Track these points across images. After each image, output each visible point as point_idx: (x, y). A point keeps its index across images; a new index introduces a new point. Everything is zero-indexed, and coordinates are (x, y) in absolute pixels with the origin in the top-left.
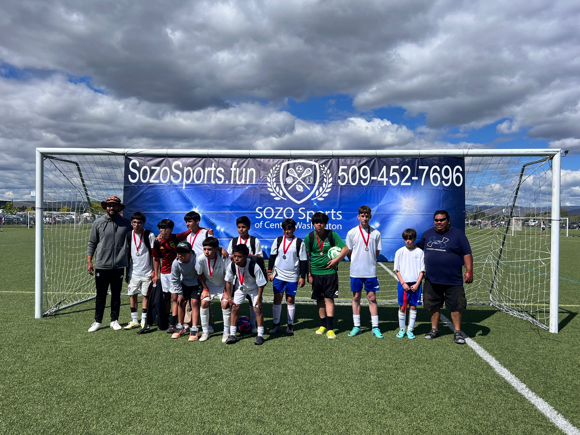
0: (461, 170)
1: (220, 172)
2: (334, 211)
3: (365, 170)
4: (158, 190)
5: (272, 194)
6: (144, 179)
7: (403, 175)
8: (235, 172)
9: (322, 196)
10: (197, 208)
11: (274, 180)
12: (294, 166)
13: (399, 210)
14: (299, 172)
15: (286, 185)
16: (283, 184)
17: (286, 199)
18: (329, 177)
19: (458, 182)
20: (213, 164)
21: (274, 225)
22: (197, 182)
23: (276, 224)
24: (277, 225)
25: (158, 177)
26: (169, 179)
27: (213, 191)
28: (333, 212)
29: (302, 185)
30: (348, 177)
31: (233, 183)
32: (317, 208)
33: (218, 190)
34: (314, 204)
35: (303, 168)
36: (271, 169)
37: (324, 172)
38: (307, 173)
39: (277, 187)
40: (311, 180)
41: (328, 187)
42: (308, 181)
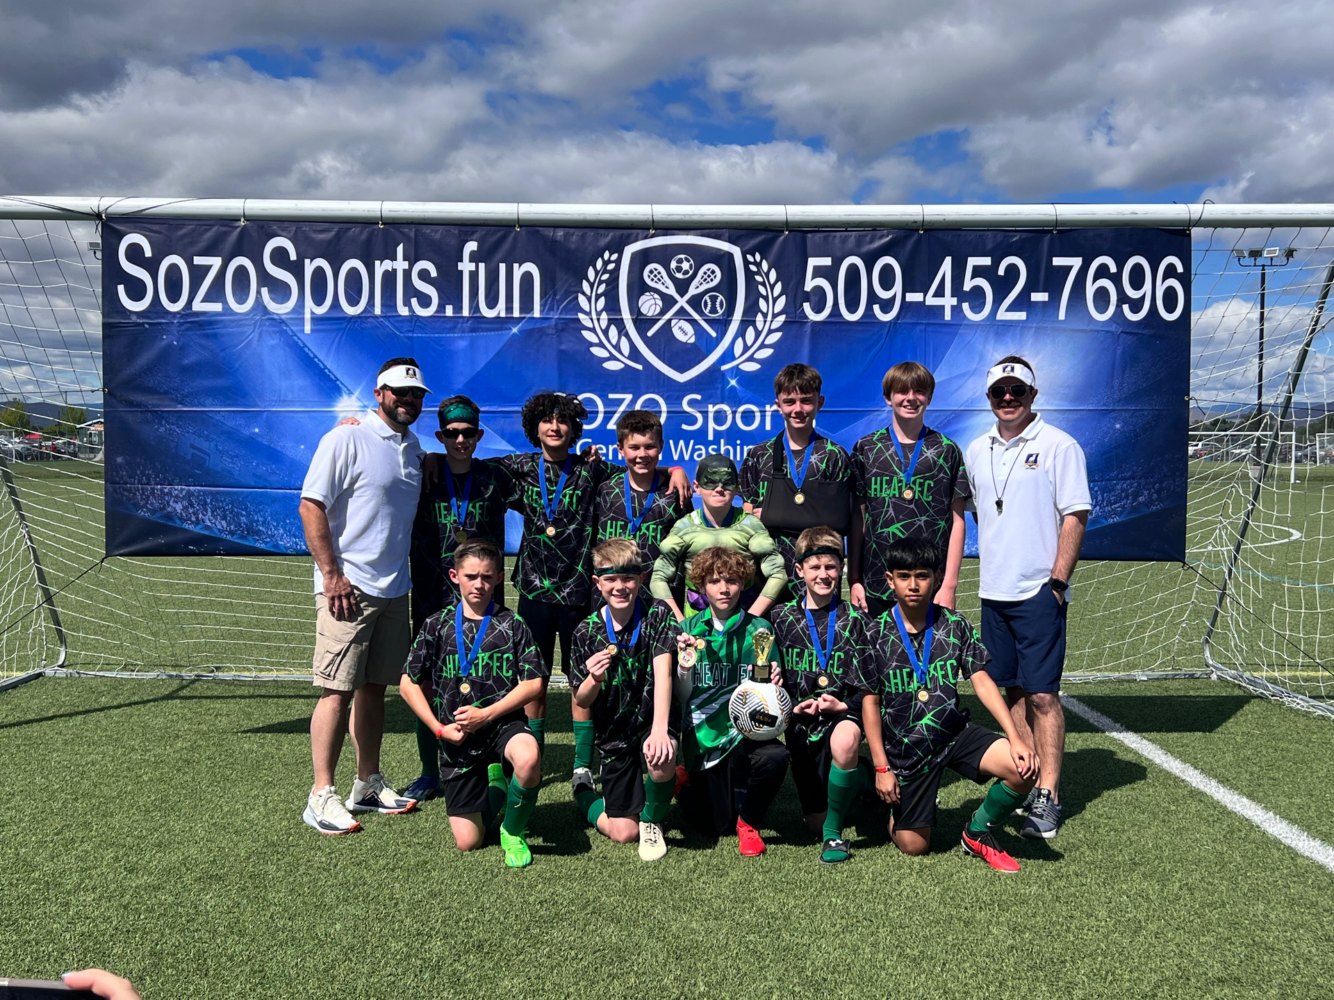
0: (1180, 269)
1: (424, 275)
3: (887, 270)
4: (222, 335)
5: (596, 351)
6: (174, 298)
7: (1002, 286)
8: (474, 276)
9: (755, 356)
10: (354, 397)
11: (602, 301)
12: (663, 256)
14: (680, 276)
16: (629, 317)
17: (640, 367)
18: (776, 292)
19: (1170, 308)
20: (400, 249)
22: (351, 311)
25: (216, 293)
26: (257, 297)
27: (406, 340)
30: (836, 295)
31: (468, 315)
32: (740, 394)
33: (420, 335)
34: (729, 383)
35: (692, 262)
36: (591, 267)
37: (759, 278)
38: (704, 281)
39: (612, 326)
40: (718, 303)
41: (772, 328)
42: (708, 308)
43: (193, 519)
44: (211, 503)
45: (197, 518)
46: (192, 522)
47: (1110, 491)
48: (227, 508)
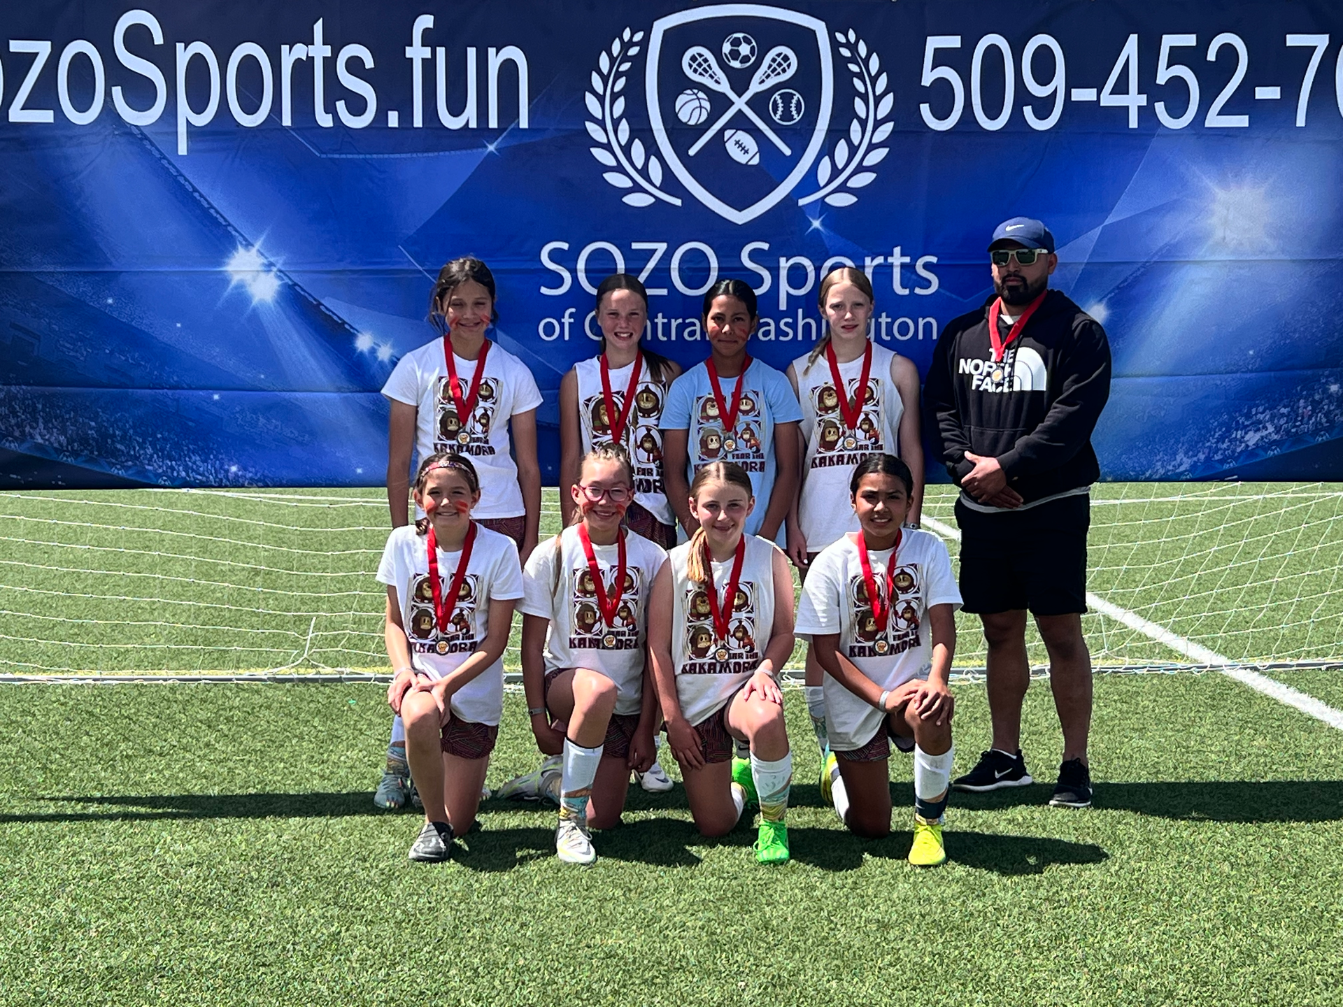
1: (355, 66)
2: (903, 255)
3: (1043, 55)
4: (56, 159)
5: (610, 177)
7: (1213, 77)
8: (429, 65)
9: (849, 184)
10: (254, 251)
11: (620, 105)
13: (1198, 239)
14: (736, 64)
16: (662, 126)
17: (678, 202)
18: (880, 88)
20: (318, 27)
22: (246, 121)
26: (105, 102)
27: (330, 165)
28: (897, 259)
29: (754, 131)
30: (968, 91)
31: (421, 126)
32: (826, 242)
33: (350, 156)
34: (810, 224)
35: (754, 43)
36: (604, 54)
37: (853, 68)
38: (773, 72)
39: (637, 143)
40: (793, 105)
41: (874, 141)
42: (779, 113)
43: (17, 434)
44: (43, 410)
45: (23, 432)
46: (16, 439)
48: (67, 416)
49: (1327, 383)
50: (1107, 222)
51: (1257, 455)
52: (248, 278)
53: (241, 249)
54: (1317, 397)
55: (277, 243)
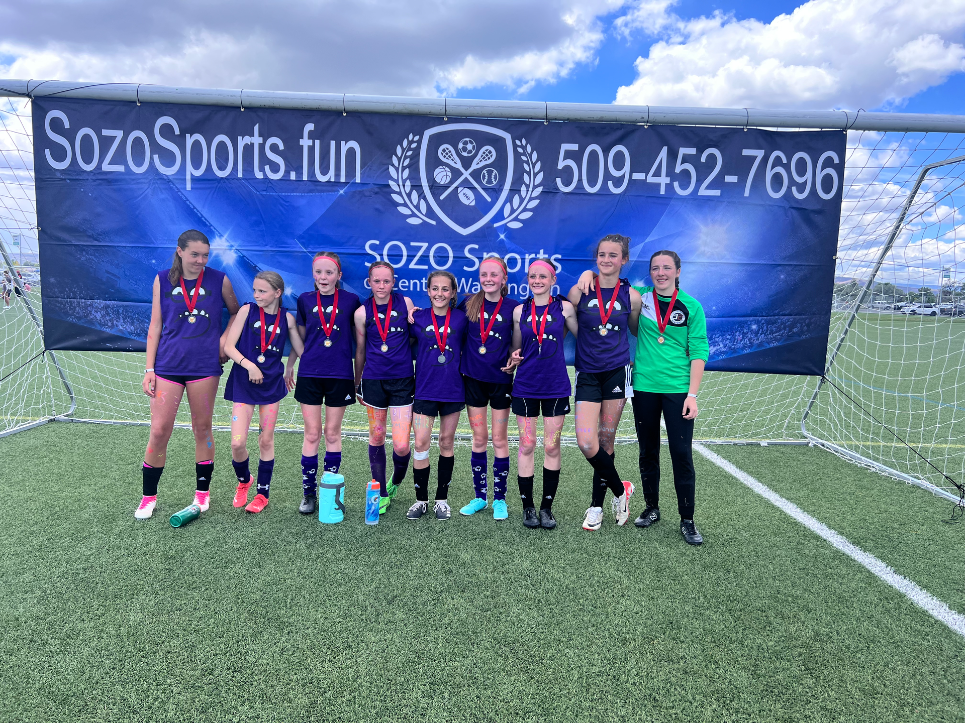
0: (836, 161)
1: (274, 148)
2: (544, 253)
3: (619, 155)
4: (126, 190)
5: (400, 209)
6: (88, 161)
7: (704, 170)
8: (311, 149)
10: (224, 239)
11: (406, 173)
12: (453, 138)
14: (465, 154)
15: (436, 189)
16: (427, 184)
17: (434, 223)
18: (537, 169)
19: (827, 190)
20: (256, 128)
21: (407, 284)
22: (220, 174)
23: (412, 282)
24: (415, 284)
26: (150, 162)
27: (261, 198)
29: (473, 189)
30: (581, 173)
31: (307, 180)
32: (507, 245)
34: (499, 237)
35: (474, 144)
36: (399, 146)
37: (524, 158)
38: (483, 159)
39: (414, 192)
40: (493, 176)
41: (532, 196)
42: (486, 180)
43: (110, 324)
44: (123, 314)
45: (113, 324)
46: (109, 327)
47: (773, 324)
48: (134, 317)
49: (750, 324)
50: (646, 241)
51: (714, 358)
52: (221, 252)
53: (217, 238)
54: (745, 331)
55: (234, 236)
